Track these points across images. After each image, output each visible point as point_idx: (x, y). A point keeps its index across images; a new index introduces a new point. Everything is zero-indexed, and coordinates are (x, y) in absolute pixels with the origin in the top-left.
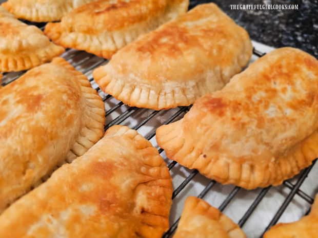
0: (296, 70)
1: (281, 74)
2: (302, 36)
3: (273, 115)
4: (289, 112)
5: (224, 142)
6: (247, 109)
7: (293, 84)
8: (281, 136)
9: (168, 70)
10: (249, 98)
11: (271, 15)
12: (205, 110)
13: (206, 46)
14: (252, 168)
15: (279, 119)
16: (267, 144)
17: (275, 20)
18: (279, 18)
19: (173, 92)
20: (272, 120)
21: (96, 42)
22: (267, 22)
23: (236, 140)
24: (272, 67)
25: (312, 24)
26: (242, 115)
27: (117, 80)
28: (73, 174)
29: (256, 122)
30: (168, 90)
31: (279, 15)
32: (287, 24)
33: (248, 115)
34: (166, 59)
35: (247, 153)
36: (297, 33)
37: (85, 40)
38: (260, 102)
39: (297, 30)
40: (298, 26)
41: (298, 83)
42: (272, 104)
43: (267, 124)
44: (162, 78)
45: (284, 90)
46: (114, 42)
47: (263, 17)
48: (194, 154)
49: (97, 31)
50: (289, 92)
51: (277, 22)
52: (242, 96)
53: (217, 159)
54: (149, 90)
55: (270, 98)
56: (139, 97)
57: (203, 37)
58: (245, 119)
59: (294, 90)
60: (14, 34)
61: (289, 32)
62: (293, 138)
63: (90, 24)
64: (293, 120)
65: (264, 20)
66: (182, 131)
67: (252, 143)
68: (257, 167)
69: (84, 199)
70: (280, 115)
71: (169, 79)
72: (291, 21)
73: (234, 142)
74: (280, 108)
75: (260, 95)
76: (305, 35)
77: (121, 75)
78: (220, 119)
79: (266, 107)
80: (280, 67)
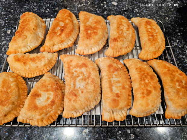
0: (122, 22)
1: (120, 25)
2: (98, 10)
3: (126, 35)
4: (127, 32)
5: (122, 46)
6: (121, 37)
7: (123, 25)
8: (130, 38)
9: (98, 39)
10: (119, 34)
11: (86, 5)
12: (114, 42)
13: (100, 28)
14: (129, 47)
15: (127, 35)
16: (129, 41)
17: (88, 6)
18: (89, 5)
19: (102, 43)
20: (126, 36)
21: (65, 44)
22: (86, 8)
23: (123, 44)
24: (117, 24)
25: (100, 4)
26: (121, 39)
27: (86, 49)
28: (107, 71)
29: (124, 38)
30: (100, 44)
31: (89, 4)
32: (93, 7)
33: (122, 38)
34: (96, 36)
35: (127, 45)
36: (97, 10)
37: (62, 45)
38: (122, 33)
39: (96, 8)
40: (96, 7)
41: (124, 24)
42: (124, 33)
43: (126, 37)
44: (98, 42)
45: (123, 28)
46: (71, 40)
47: (84, 7)
48: (117, 53)
49: (64, 40)
50: (125, 28)
51: (89, 7)
52: (118, 35)
53: (122, 50)
54: (96, 47)
55: (122, 31)
56: (95, 50)
57: (96, 25)
58: (122, 39)
59: (125, 27)
60: (43, 58)
61: (94, 10)
62: (131, 37)
63: (60, 39)
64: (129, 33)
65: (84, 8)
66: (112, 50)
67: (126, 43)
68: (129, 46)
69: (113, 72)
70: (127, 34)
71: (99, 41)
72: (93, 5)
73: (123, 45)
74: (126, 32)
75: (120, 32)
76: (99, 10)
77: (87, 48)
78: (118, 42)
79: (123, 34)
80: (119, 23)
